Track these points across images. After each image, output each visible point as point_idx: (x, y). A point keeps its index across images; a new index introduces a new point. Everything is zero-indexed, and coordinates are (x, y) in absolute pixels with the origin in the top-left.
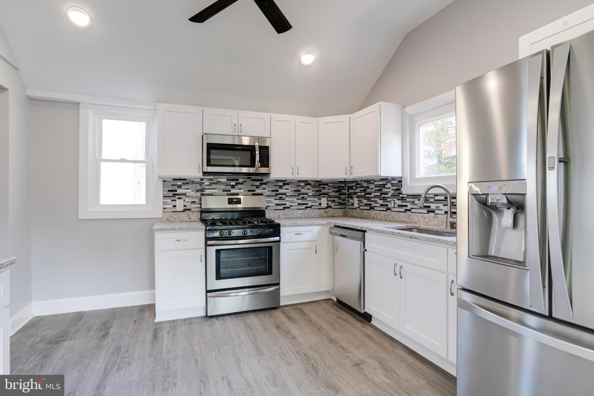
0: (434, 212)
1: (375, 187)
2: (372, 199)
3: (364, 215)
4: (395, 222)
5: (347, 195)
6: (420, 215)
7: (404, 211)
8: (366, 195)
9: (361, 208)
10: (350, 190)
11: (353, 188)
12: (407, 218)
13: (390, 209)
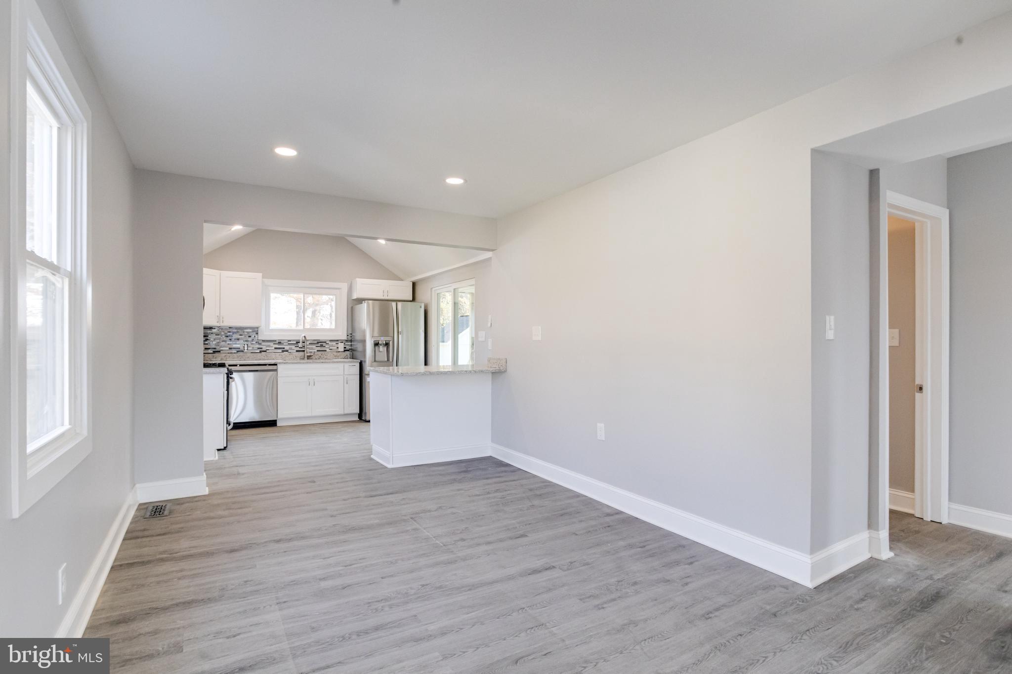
0: (287, 351)
12: (264, 355)
13: (243, 351)
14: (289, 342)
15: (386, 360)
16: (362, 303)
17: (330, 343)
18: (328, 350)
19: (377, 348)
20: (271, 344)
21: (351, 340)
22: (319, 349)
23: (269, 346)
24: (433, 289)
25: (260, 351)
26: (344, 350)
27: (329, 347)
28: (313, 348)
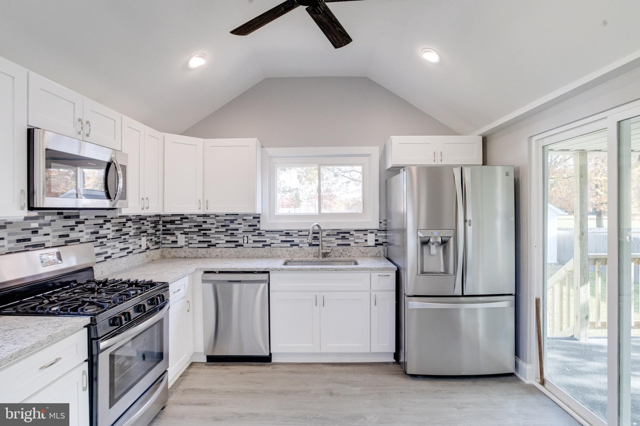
0: (298, 245)
1: (217, 222)
2: (211, 236)
3: (199, 254)
4: (252, 258)
5: (161, 231)
6: (284, 249)
7: (262, 246)
8: (202, 230)
9: (190, 246)
10: (167, 224)
11: (175, 222)
12: (267, 252)
13: (242, 246)
14: (300, 233)
15: (442, 270)
16: (399, 173)
17: (355, 234)
18: (352, 244)
19: (425, 248)
20: (277, 236)
21: (385, 229)
22: (340, 242)
23: (274, 238)
24: (534, 139)
25: (263, 245)
26: (376, 244)
27: (354, 240)
28: (333, 242)
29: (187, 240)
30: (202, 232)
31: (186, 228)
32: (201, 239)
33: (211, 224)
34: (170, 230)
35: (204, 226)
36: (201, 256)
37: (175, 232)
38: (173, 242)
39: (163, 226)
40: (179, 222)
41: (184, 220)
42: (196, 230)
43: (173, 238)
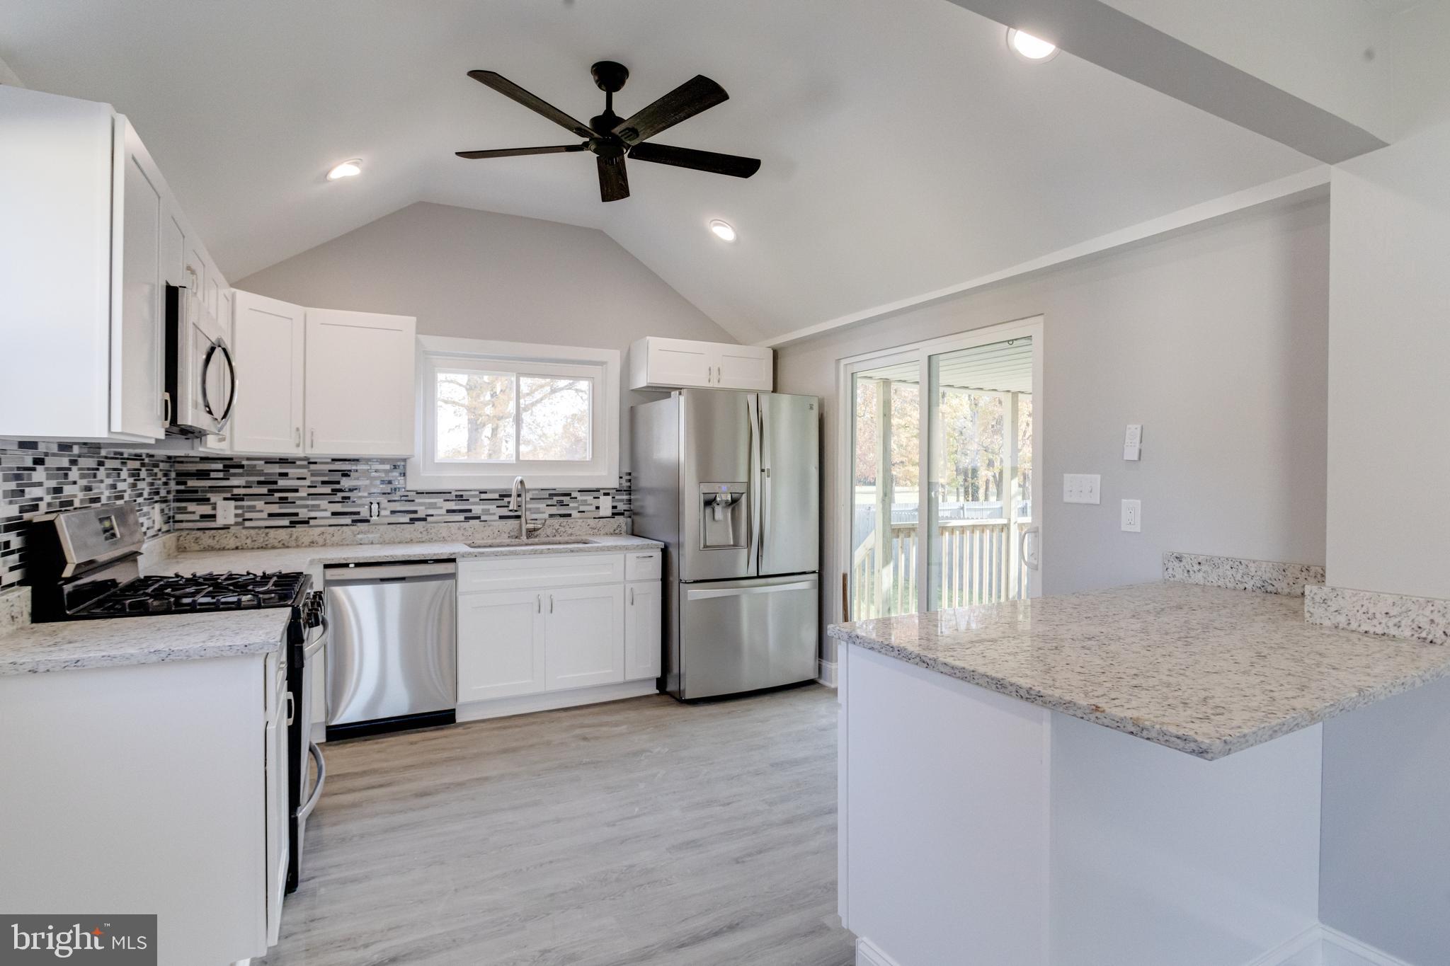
0: (479, 518)
1: (312, 475)
3: (271, 541)
4: (388, 543)
5: (174, 493)
6: (453, 526)
7: (408, 521)
8: (275, 491)
9: (248, 524)
10: (189, 479)
11: (209, 475)
12: (421, 533)
13: (368, 521)
14: (483, 496)
15: (732, 543)
16: (670, 397)
17: (580, 497)
18: (575, 514)
19: (709, 510)
20: (439, 501)
21: (629, 487)
22: (554, 510)
23: (433, 506)
24: (843, 362)
25: (411, 519)
26: (613, 514)
27: (578, 508)
28: (541, 510)
29: (240, 511)
30: (277, 495)
31: (239, 487)
32: (275, 509)
33: (298, 479)
34: (196, 492)
35: (282, 483)
36: (276, 544)
37: (209, 495)
38: (203, 516)
39: (178, 483)
40: (221, 475)
41: (232, 471)
42: (264, 490)
43: (206, 509)
